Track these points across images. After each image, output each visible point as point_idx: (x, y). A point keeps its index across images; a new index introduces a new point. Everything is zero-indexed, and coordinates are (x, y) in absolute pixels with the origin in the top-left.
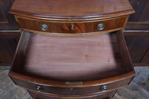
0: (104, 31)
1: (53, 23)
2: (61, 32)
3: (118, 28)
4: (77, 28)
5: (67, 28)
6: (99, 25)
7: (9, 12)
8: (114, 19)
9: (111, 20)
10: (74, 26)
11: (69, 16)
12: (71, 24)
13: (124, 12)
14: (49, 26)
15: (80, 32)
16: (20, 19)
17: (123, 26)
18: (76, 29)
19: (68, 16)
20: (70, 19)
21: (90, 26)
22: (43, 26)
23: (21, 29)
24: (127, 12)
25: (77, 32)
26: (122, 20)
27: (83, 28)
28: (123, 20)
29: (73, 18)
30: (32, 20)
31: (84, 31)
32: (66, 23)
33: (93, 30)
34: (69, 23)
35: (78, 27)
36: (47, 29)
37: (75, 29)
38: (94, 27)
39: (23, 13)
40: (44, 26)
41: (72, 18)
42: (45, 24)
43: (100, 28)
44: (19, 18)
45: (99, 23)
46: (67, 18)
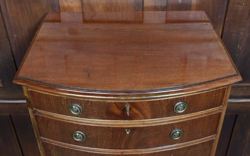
0: (186, 113)
1: (91, 102)
2: (106, 118)
3: (213, 107)
4: (135, 110)
5: (117, 111)
6: (177, 104)
7: (14, 82)
8: (205, 93)
9: (199, 94)
10: (130, 108)
11: (122, 91)
12: (125, 103)
14: (85, 106)
15: (141, 116)
16: (31, 93)
17: (223, 103)
18: (135, 113)
19: (119, 92)
20: (123, 96)
21: (160, 106)
22: (74, 107)
23: (32, 109)
24: (227, 81)
25: (136, 117)
26: (219, 93)
27: (147, 110)
28: (221, 94)
29: (129, 95)
30: (53, 96)
31: (149, 116)
32: (115, 103)
33: (167, 113)
34: (121, 103)
35: (138, 109)
36: (80, 111)
37: (132, 113)
38: (167, 108)
39: (39, 84)
40: (76, 107)
41: (127, 94)
42: (77, 103)
43: (179, 109)
44: (31, 91)
45: (177, 100)
46: (119, 94)
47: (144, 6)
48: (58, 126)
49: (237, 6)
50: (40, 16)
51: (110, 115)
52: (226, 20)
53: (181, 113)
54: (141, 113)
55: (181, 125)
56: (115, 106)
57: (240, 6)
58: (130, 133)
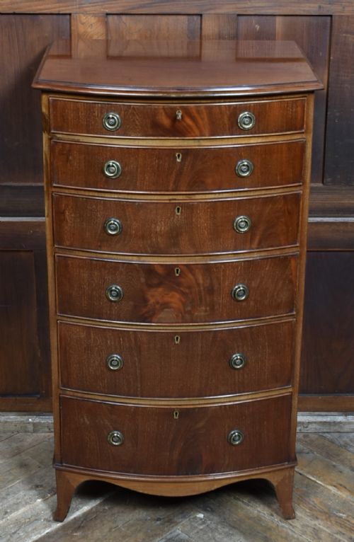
1: (134, 108)
2: (151, 134)
3: (292, 130)
4: (189, 121)
5: (166, 122)
6: (242, 115)
8: (277, 103)
9: (269, 104)
10: (182, 116)
11: (173, 89)
12: (176, 108)
13: (297, 85)
14: (125, 116)
15: (197, 132)
17: (305, 126)
18: (188, 125)
19: (170, 89)
21: (220, 116)
22: (111, 116)
23: (49, 134)
25: (189, 132)
26: (296, 107)
27: (204, 121)
28: (299, 109)
30: (84, 103)
31: (206, 132)
33: (229, 129)
34: (171, 108)
35: (193, 118)
36: (118, 123)
37: (185, 125)
38: (229, 120)
40: (113, 116)
42: (114, 111)
43: (244, 123)
44: (54, 100)
45: (241, 109)
47: (203, 34)
48: (83, 156)
49: (344, 35)
50: (38, 49)
51: (157, 129)
52: (331, 58)
53: (249, 129)
54: (196, 125)
55: (249, 151)
56: (164, 114)
57: (349, 35)
58: (182, 159)
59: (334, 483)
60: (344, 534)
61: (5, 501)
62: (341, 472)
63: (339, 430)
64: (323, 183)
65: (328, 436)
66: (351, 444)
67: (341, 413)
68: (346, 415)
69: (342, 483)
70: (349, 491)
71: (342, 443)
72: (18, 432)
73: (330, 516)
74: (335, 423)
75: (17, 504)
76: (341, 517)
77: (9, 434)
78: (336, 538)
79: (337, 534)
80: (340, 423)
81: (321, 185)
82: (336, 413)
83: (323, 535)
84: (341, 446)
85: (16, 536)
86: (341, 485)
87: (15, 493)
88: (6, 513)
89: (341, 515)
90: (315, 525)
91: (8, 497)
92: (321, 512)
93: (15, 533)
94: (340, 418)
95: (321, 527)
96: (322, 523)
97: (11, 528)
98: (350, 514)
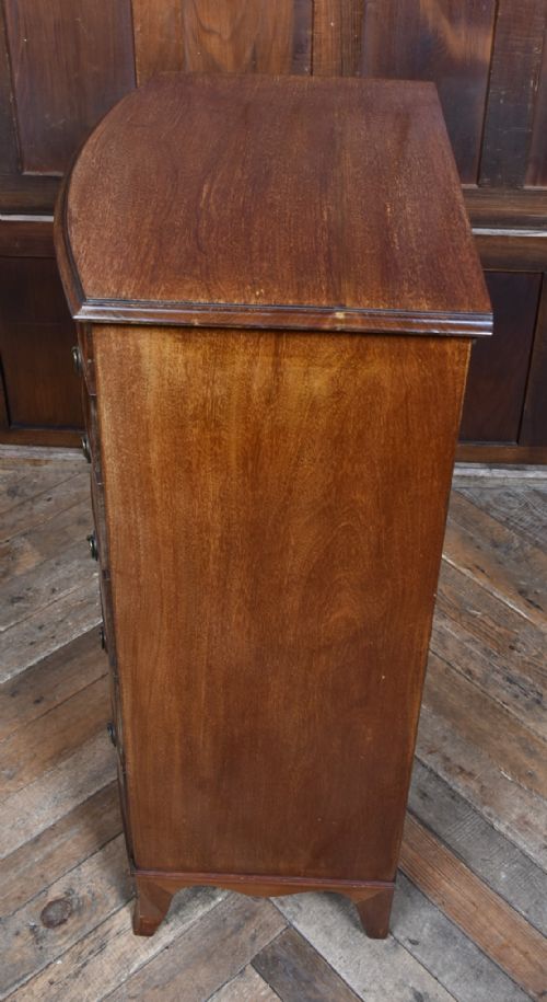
59: (469, 565)
60: (477, 643)
61: (54, 575)
62: (478, 547)
63: (481, 485)
64: (477, 183)
65: (467, 493)
66: (495, 506)
67: (484, 465)
68: (491, 468)
69: (479, 564)
70: (488, 577)
71: (483, 504)
72: (80, 473)
73: (460, 615)
74: (476, 478)
75: (68, 579)
76: (475, 616)
77: (69, 474)
78: (467, 648)
79: (468, 641)
80: (483, 477)
81: (475, 186)
82: (478, 465)
83: (450, 643)
84: (481, 509)
85: (62, 626)
86: (478, 567)
87: (67, 562)
88: (54, 591)
89: (475, 612)
90: (441, 627)
91: (58, 567)
92: (449, 606)
93: (62, 621)
94: (483, 472)
95: (448, 630)
96: (450, 625)
97: (58, 614)
98: (486, 612)
